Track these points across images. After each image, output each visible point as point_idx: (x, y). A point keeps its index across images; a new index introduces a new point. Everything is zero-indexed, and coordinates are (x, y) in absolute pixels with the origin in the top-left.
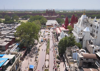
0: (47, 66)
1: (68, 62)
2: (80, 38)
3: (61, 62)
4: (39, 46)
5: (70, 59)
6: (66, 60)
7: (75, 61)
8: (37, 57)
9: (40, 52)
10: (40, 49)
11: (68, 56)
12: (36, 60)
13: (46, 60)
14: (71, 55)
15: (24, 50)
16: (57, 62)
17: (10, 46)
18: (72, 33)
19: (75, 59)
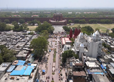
0: (54, 71)
1: (67, 68)
2: (77, 51)
3: (63, 68)
4: (48, 56)
5: (68, 66)
6: (66, 67)
7: (71, 67)
8: (47, 65)
9: (48, 61)
10: (49, 59)
11: (68, 64)
12: (46, 67)
13: (53, 67)
14: (69, 64)
15: (37, 59)
16: (60, 68)
17: (28, 57)
18: (74, 46)
19: (72, 66)
